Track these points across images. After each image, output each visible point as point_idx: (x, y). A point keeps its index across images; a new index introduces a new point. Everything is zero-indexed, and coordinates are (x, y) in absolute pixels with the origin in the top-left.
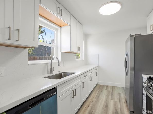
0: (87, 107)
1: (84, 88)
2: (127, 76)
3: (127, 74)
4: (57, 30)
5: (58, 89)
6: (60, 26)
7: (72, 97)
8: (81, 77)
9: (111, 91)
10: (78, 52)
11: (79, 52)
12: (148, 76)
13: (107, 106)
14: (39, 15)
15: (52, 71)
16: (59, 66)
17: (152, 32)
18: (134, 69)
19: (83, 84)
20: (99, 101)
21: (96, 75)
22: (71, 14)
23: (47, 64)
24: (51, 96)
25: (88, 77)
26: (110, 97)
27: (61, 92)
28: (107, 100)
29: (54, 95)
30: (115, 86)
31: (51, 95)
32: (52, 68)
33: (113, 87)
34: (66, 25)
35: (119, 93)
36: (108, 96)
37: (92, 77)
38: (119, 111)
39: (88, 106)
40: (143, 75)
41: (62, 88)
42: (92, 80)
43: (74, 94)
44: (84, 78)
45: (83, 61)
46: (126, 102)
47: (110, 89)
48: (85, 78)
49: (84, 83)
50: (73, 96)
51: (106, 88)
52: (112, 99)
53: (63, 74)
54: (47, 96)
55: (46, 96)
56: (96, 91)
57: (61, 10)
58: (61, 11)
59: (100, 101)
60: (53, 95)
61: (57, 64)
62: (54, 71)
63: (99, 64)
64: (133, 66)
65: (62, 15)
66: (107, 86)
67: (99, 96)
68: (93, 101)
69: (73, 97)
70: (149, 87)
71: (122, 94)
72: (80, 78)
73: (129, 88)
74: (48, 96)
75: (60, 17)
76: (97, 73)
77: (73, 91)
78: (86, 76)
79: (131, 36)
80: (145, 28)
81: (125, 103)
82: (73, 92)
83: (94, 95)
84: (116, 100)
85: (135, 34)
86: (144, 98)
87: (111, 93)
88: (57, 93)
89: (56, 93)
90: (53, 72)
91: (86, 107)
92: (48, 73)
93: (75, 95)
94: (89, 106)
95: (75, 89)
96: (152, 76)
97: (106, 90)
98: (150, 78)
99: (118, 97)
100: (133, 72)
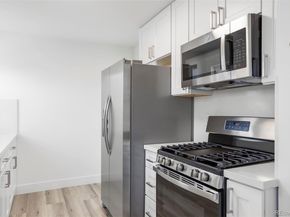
3: (109, 146)
9: (64, 203)
18: (127, 136)
21: (15, 165)
33: (64, 191)
35: (85, 202)
40: (146, 147)
42: (9, 183)
47: (58, 199)
51: (48, 199)
63: (18, 131)
64: (129, 130)
66: (46, 191)
70: (164, 167)
76: (15, 158)
79: (126, 61)
86: (150, 191)
87: (65, 207)
96: (165, 145)
97: (48, 203)
98: (163, 149)
99: (86, 211)
100: (129, 143)
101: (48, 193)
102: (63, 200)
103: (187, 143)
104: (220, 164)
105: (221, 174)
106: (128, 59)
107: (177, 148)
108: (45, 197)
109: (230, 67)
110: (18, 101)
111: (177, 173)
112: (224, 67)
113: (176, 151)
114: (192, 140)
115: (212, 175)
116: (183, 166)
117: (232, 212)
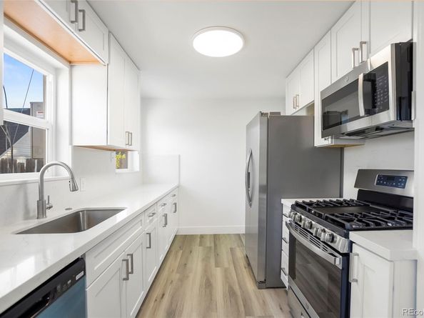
0: (158, 300)
1: (150, 247)
2: (251, 205)
3: (250, 199)
4: (57, 71)
5: (89, 262)
6: (70, 62)
7: (124, 279)
8: (142, 217)
9: (213, 248)
10: (128, 147)
11: (130, 148)
12: (293, 201)
13: (208, 284)
14: (6, 15)
15: (42, 207)
16: (74, 189)
17: (295, 110)
18: (264, 189)
19: (148, 238)
20: (188, 277)
21: (174, 210)
22: (110, 32)
23: (23, 185)
24: (71, 286)
25: (158, 219)
26: (212, 261)
27: (96, 268)
28: (206, 271)
29: (79, 279)
30: (219, 235)
31: (70, 281)
32: (46, 198)
33: (216, 237)
34: (95, 62)
35: (231, 249)
36: (206, 259)
37: (166, 216)
38: (236, 288)
39: (161, 296)
40: (283, 201)
41: (96, 256)
42: (166, 224)
43: (130, 271)
44: (148, 221)
45: (137, 172)
46: (249, 264)
47: (209, 243)
48: (151, 221)
49: (150, 234)
50: (128, 273)
51: (201, 242)
52: (217, 265)
53: (83, 215)
54: (59, 287)
55: (56, 288)
56: (177, 252)
57: (80, 11)
58: (80, 15)
59: (191, 276)
60: (74, 282)
61: (66, 185)
62: (50, 208)
63: (179, 182)
64: (265, 183)
65: (84, 29)
66: (201, 235)
67: (186, 264)
68: (172, 281)
69: (127, 279)
70: (296, 223)
71: (238, 248)
72: (141, 220)
73: (257, 232)
74: (62, 288)
75: (78, 32)
76: (175, 204)
77: (127, 261)
78: (154, 214)
79: (262, 114)
80: (283, 99)
81: (245, 268)
82: (125, 262)
83: (173, 263)
84: (226, 265)
85: (269, 112)
86: (286, 247)
87: (213, 251)
88: (85, 274)
89: (82, 273)
90: (47, 211)
91: (156, 300)
92: (27, 216)
93: (132, 272)
94: (163, 295)
95: (132, 255)
96: (300, 201)
97: (200, 245)
98: (297, 204)
99: (230, 257)
100: (265, 197)
101: (202, 236)
102: (213, 245)
103: (335, 199)
104: (348, 225)
105: (347, 236)
106: (264, 111)
107: (310, 204)
108: (199, 240)
109: (370, 111)
110: (179, 156)
111: (306, 231)
112: (362, 112)
113: (308, 207)
114: (341, 196)
115: (338, 238)
116: (311, 224)
117: (357, 281)
